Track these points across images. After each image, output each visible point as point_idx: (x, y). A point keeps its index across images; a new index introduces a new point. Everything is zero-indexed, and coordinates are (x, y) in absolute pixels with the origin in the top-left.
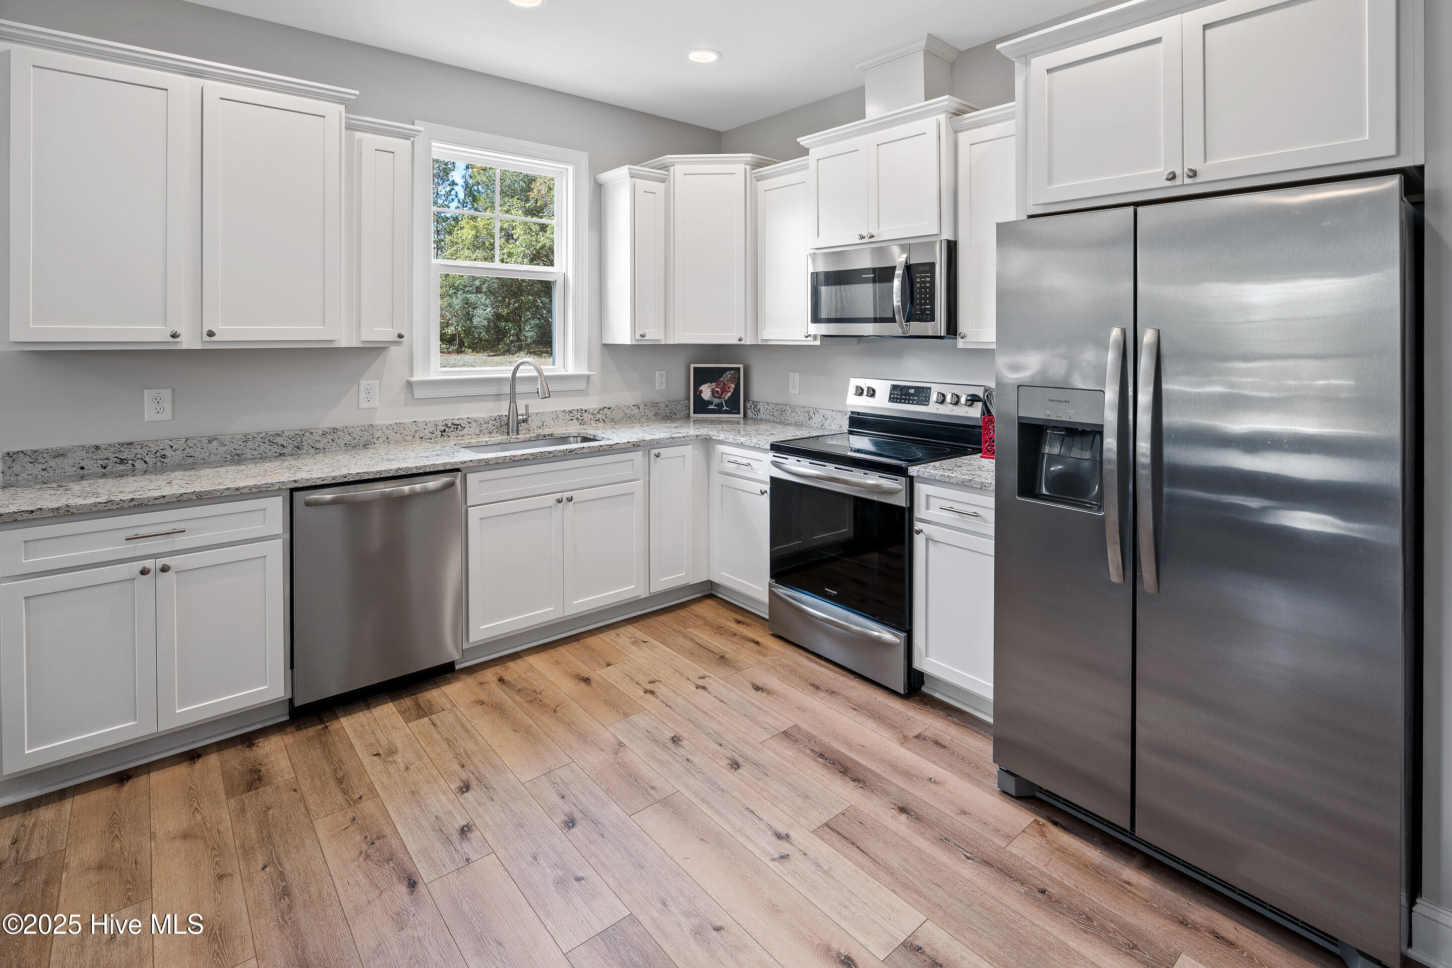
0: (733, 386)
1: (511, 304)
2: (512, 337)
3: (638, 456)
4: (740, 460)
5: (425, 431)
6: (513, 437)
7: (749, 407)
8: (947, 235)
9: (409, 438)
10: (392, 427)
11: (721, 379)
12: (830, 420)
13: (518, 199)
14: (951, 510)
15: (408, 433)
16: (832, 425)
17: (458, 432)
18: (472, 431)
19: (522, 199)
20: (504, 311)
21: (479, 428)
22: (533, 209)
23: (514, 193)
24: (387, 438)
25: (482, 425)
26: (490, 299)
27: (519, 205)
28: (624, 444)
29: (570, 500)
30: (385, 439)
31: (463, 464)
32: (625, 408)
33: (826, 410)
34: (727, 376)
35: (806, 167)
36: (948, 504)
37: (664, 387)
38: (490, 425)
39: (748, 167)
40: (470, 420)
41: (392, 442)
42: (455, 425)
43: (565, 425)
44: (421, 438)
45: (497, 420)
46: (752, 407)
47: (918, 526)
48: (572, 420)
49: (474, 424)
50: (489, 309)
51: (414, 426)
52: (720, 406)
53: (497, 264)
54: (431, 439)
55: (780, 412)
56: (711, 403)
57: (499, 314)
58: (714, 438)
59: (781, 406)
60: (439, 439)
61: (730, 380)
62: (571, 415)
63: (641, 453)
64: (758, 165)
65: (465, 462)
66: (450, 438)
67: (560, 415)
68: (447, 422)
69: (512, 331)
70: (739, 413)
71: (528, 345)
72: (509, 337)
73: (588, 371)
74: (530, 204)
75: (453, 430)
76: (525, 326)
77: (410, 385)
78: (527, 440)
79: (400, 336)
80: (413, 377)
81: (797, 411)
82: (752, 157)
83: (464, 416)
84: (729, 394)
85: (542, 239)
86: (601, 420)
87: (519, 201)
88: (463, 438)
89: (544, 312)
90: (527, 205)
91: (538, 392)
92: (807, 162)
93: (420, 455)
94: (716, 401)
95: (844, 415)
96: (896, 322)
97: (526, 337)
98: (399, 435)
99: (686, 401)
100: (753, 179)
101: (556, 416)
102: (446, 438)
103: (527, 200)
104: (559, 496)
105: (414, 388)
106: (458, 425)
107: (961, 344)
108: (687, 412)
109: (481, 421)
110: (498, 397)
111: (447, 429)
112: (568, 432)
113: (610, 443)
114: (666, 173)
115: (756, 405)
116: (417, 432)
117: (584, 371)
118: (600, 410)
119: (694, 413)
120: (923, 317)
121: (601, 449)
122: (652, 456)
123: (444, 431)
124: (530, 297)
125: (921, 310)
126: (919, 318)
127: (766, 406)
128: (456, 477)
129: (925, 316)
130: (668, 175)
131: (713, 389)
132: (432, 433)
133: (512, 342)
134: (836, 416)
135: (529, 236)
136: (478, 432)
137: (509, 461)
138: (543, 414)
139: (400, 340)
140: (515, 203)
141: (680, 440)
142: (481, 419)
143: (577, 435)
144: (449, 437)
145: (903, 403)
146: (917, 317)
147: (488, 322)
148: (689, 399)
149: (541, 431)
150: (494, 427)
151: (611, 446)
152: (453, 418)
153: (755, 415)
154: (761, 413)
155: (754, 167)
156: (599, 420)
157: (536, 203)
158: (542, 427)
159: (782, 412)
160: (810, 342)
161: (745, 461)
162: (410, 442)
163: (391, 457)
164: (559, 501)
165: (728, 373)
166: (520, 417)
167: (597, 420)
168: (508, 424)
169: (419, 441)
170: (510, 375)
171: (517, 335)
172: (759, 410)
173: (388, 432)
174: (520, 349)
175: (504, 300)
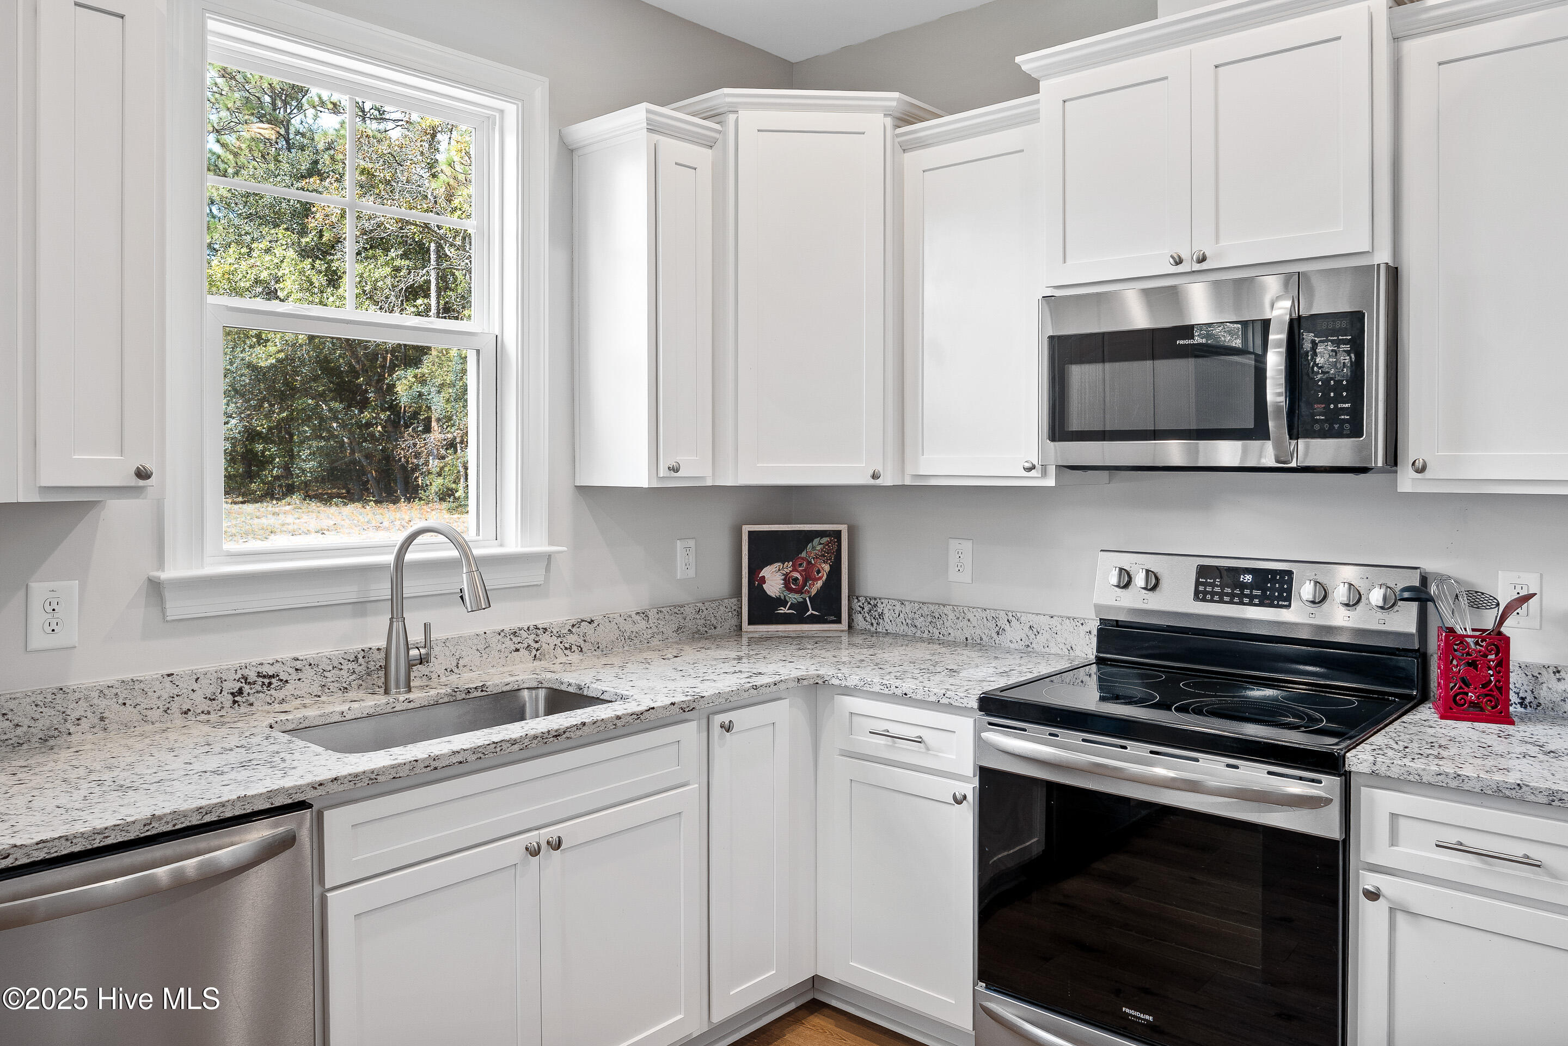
0: (827, 568)
1: (274, 412)
2: (276, 469)
3: (689, 732)
4: (895, 729)
5: (193, 696)
6: (402, 698)
7: (859, 609)
8: (1383, 257)
9: (155, 715)
10: (114, 691)
11: (804, 555)
12: (1046, 635)
13: (287, 229)
14: (1460, 848)
15: (154, 702)
16: (1052, 644)
17: (273, 692)
18: (304, 688)
19: (294, 229)
20: (261, 426)
21: (319, 681)
22: (314, 249)
23: (279, 219)
24: (102, 719)
25: (326, 674)
26: (236, 403)
27: (289, 240)
28: (665, 708)
29: (556, 845)
30: (96, 721)
31: (315, 788)
32: (621, 620)
33: (1037, 614)
34: (814, 548)
35: (1032, 117)
36: (1452, 837)
37: (691, 573)
38: (344, 673)
39: (889, 121)
40: (298, 665)
41: (112, 727)
42: (264, 677)
43: (502, 661)
44: (186, 713)
45: (361, 660)
46: (866, 609)
47: (1370, 881)
48: (517, 650)
49: (308, 673)
50: (233, 422)
51: (168, 685)
52: (801, 607)
53: (349, 311)
54: (209, 713)
55: (929, 619)
56: (781, 602)
57: (252, 429)
58: (835, 682)
59: (932, 608)
60: (230, 714)
61: (822, 557)
62: (516, 640)
63: (694, 724)
64: (905, 119)
65: (321, 785)
66: (253, 708)
67: (494, 640)
68: (246, 672)
69: (277, 460)
70: (839, 621)
71: (306, 484)
72: (272, 470)
73: (550, 544)
74: (308, 240)
75: (260, 688)
76: (300, 451)
77: (156, 588)
78: (432, 702)
79: (143, 474)
80: (163, 571)
81: (970, 616)
82: (898, 100)
83: (286, 655)
84: (819, 584)
85: (331, 299)
86: (574, 648)
87: (289, 233)
88: (285, 707)
89: (335, 425)
90: (304, 240)
91: (462, 597)
92: (1035, 107)
93: (197, 767)
94: (793, 598)
95: (1079, 624)
96: (1269, 439)
97: (303, 471)
98: (131, 709)
99: (733, 600)
100: (897, 146)
101: (484, 644)
102: (244, 709)
103: (303, 232)
104: (531, 838)
105: (168, 595)
106: (273, 676)
107: (1407, 481)
108: (734, 622)
109: (325, 665)
110: (361, 607)
111: (247, 688)
112: (517, 678)
113: (632, 707)
114: (718, 127)
115: (875, 606)
116: (176, 698)
117: (543, 547)
118: (573, 626)
119: (751, 622)
120: (1331, 428)
121: (619, 723)
122: (716, 730)
123: (240, 692)
124: (310, 401)
125: (1327, 412)
126: (1322, 429)
127: (898, 607)
128: (300, 825)
129: (1336, 426)
130: (720, 132)
131: (786, 575)
132: (210, 700)
133: (277, 478)
134: (1059, 627)
135: (307, 294)
136: (316, 689)
137: (425, 770)
138: (459, 640)
139: (141, 483)
140: (280, 236)
141: (768, 690)
142: (325, 659)
143: (535, 684)
144: (251, 705)
145: (1208, 601)
146: (1317, 427)
147: (232, 444)
148: (738, 594)
149: (453, 677)
150: (353, 677)
151: (638, 715)
152: (259, 660)
153: (872, 624)
154: (887, 619)
155: (900, 123)
156: (570, 648)
157: (321, 236)
158: (456, 670)
159: (935, 618)
160: (1035, 480)
161: (912, 733)
162: (157, 725)
163: (124, 777)
164: (534, 852)
165: (816, 541)
166: (414, 653)
167: (566, 649)
168: (386, 668)
169: (179, 720)
170: (390, 558)
171: (287, 468)
172: (881, 615)
173: (103, 703)
174: (290, 490)
175: (261, 406)
